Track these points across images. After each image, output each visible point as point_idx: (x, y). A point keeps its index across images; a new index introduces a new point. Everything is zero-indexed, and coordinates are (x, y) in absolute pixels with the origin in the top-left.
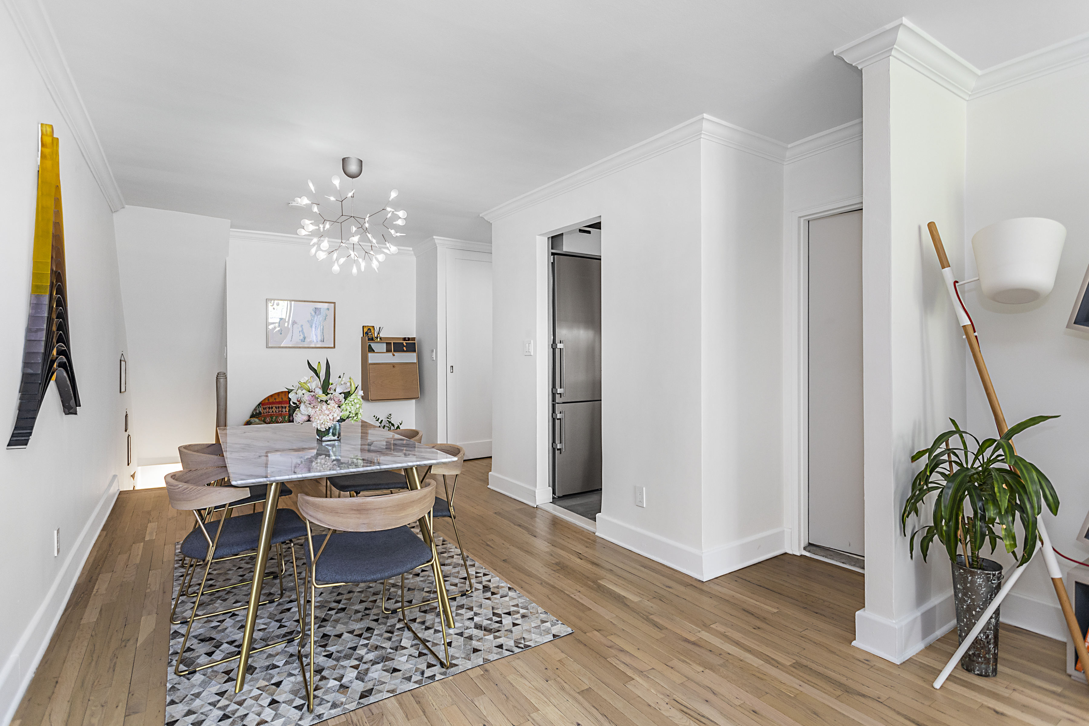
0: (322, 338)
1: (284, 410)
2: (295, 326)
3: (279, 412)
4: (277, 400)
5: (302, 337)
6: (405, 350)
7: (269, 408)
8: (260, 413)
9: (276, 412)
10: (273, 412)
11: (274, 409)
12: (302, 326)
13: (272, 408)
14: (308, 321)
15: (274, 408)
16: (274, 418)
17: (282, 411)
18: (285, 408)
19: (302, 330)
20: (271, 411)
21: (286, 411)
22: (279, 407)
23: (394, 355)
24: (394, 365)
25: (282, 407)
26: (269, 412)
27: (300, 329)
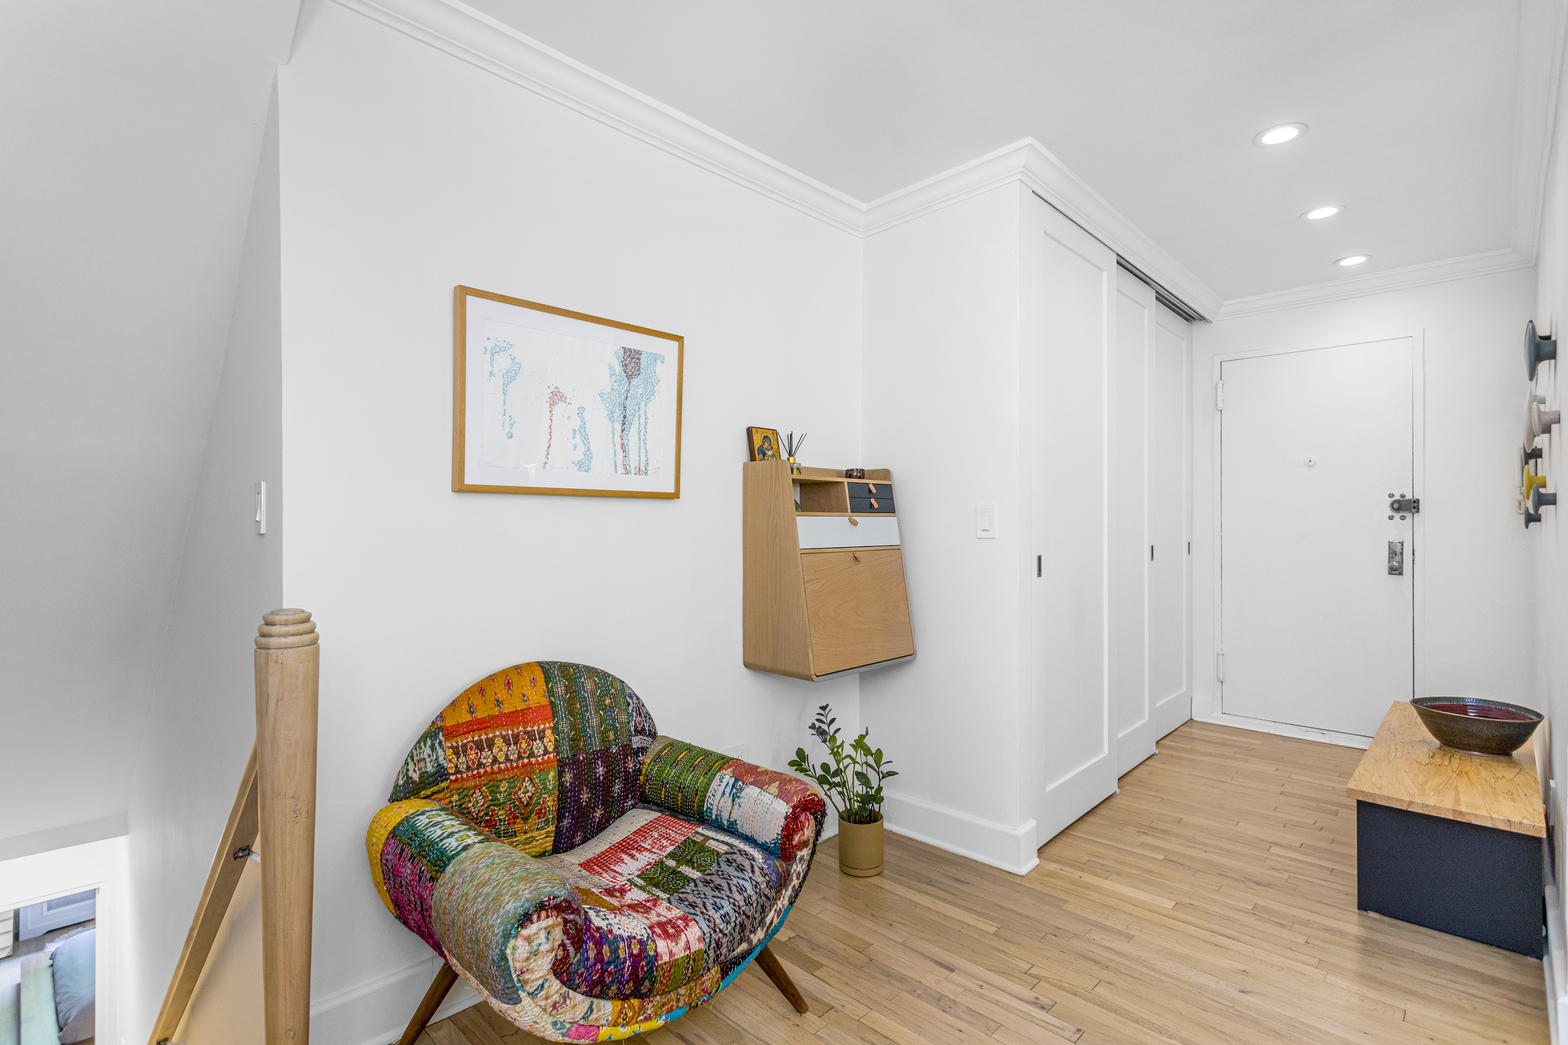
0: (643, 460)
1: (538, 747)
2: (560, 407)
3: (520, 757)
4: (507, 708)
5: (579, 455)
6: (876, 506)
7: (479, 746)
8: (441, 774)
9: (507, 759)
10: (495, 760)
11: (500, 750)
12: (581, 410)
13: (491, 744)
14: (601, 395)
15: (499, 742)
16: (504, 786)
17: (532, 755)
18: (541, 739)
19: (583, 427)
20: (486, 757)
21: (546, 752)
22: (516, 739)
23: (854, 523)
24: (855, 556)
25: (531, 737)
26: (480, 765)
27: (576, 423)
